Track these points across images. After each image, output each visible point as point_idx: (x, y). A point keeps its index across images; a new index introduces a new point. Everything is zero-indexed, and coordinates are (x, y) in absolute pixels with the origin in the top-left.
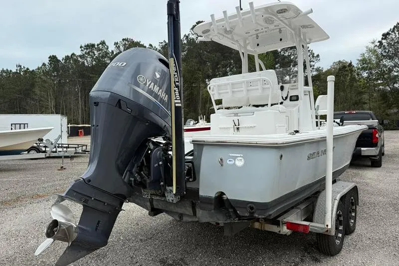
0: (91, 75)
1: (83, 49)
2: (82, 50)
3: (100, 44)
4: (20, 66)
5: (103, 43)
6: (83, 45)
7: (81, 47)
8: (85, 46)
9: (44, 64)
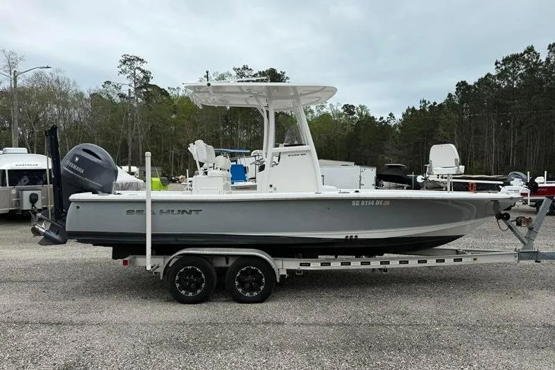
0: (507, 102)
1: (499, 65)
2: (498, 67)
3: (525, 52)
4: (424, 101)
5: (530, 50)
6: (500, 60)
7: (496, 64)
8: (503, 61)
9: (450, 95)
